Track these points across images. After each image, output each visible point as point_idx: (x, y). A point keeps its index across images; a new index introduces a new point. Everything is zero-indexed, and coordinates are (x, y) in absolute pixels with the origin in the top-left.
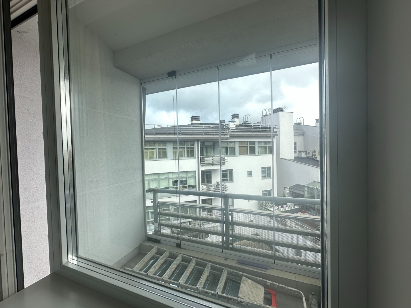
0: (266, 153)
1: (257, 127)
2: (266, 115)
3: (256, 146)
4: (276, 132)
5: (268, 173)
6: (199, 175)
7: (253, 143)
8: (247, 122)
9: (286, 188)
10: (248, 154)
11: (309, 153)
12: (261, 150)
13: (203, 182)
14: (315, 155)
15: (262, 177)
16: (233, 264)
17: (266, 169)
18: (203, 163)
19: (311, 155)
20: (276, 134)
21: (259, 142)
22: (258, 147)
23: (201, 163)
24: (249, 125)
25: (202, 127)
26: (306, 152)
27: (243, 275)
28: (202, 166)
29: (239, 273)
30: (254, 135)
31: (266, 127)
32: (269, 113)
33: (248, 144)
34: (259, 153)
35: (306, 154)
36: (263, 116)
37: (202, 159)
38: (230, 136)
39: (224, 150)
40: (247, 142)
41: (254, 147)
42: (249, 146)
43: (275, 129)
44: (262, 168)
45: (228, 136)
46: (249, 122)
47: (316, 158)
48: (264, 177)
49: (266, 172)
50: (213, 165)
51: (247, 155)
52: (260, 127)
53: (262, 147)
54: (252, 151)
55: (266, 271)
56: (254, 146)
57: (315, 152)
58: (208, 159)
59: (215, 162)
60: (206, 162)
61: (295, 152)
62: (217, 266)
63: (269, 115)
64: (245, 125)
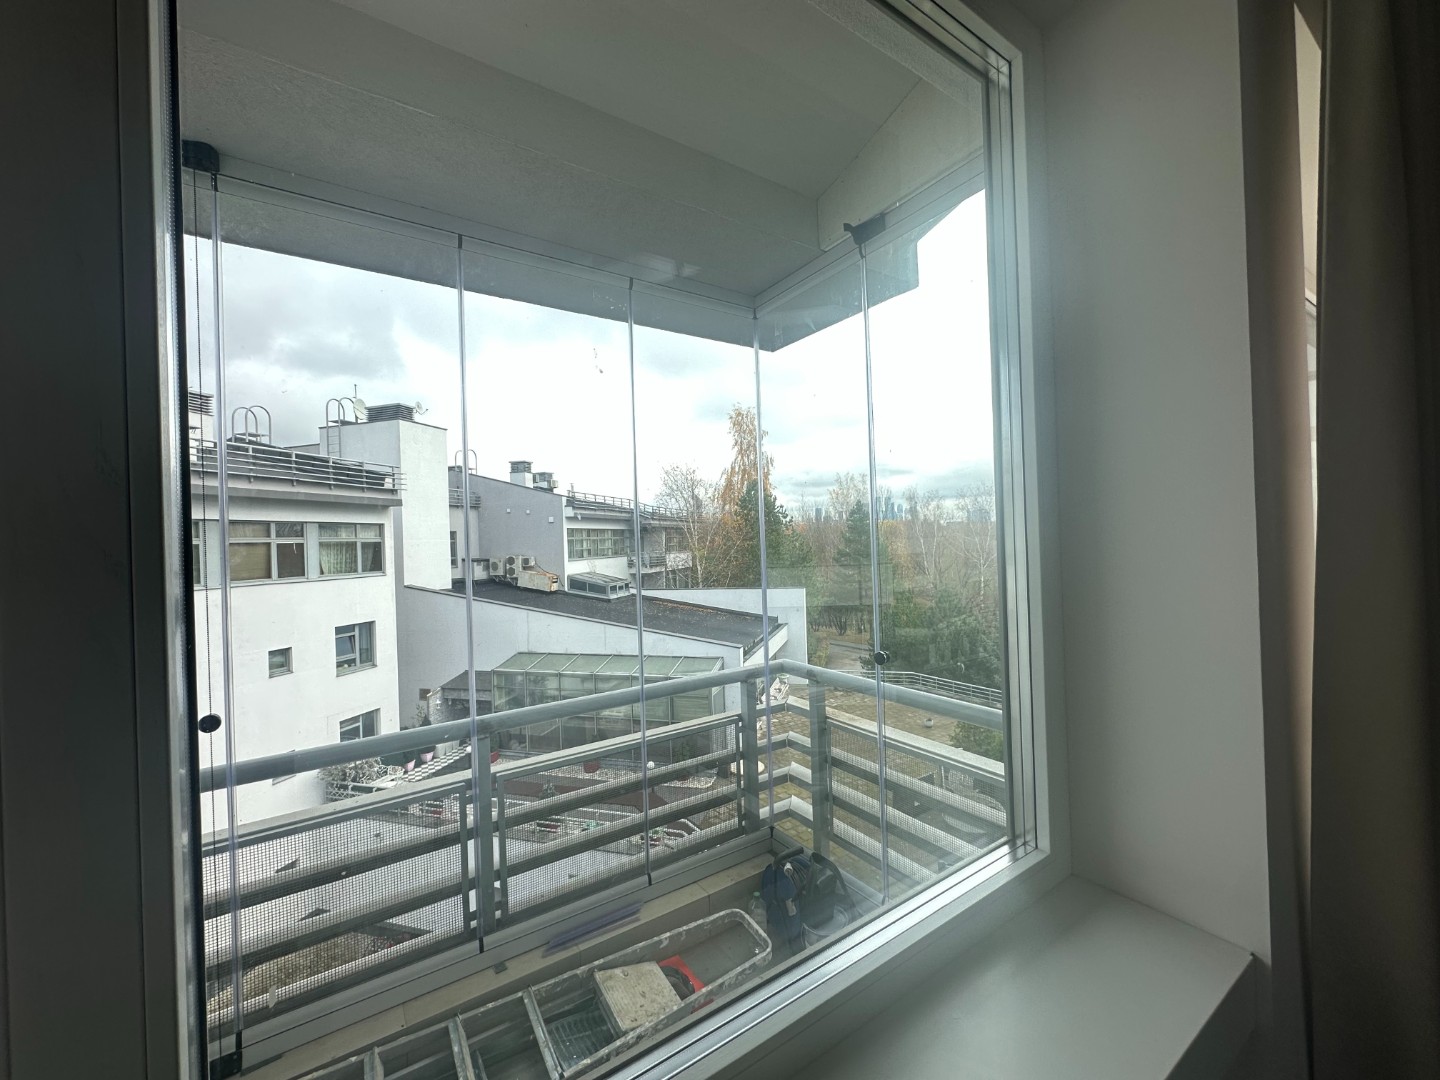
0: (356, 571)
1: (309, 465)
2: (345, 423)
3: (312, 543)
4: (393, 491)
5: (364, 647)
7: (298, 529)
8: (250, 435)
9: (428, 691)
10: (269, 576)
11: (495, 566)
12: (330, 559)
14: (512, 571)
15: (339, 665)
16: (536, 963)
17: (357, 633)
19: (500, 572)
20: (391, 501)
21: (322, 526)
22: (321, 545)
24: (264, 452)
26: (486, 563)
27: (591, 972)
29: (578, 972)
31: (349, 469)
32: (357, 418)
33: (269, 536)
34: (322, 573)
35: (487, 568)
36: (331, 424)
40: (267, 524)
41: (301, 546)
42: (275, 541)
43: (391, 481)
44: (339, 630)
46: (265, 440)
47: (516, 579)
48: (345, 664)
49: (355, 645)
51: (267, 581)
52: (327, 467)
53: (339, 545)
54: (292, 565)
55: (637, 920)
56: (298, 540)
57: (511, 561)
61: (454, 562)
62: (490, 1005)
63: (356, 423)
64: (254, 450)
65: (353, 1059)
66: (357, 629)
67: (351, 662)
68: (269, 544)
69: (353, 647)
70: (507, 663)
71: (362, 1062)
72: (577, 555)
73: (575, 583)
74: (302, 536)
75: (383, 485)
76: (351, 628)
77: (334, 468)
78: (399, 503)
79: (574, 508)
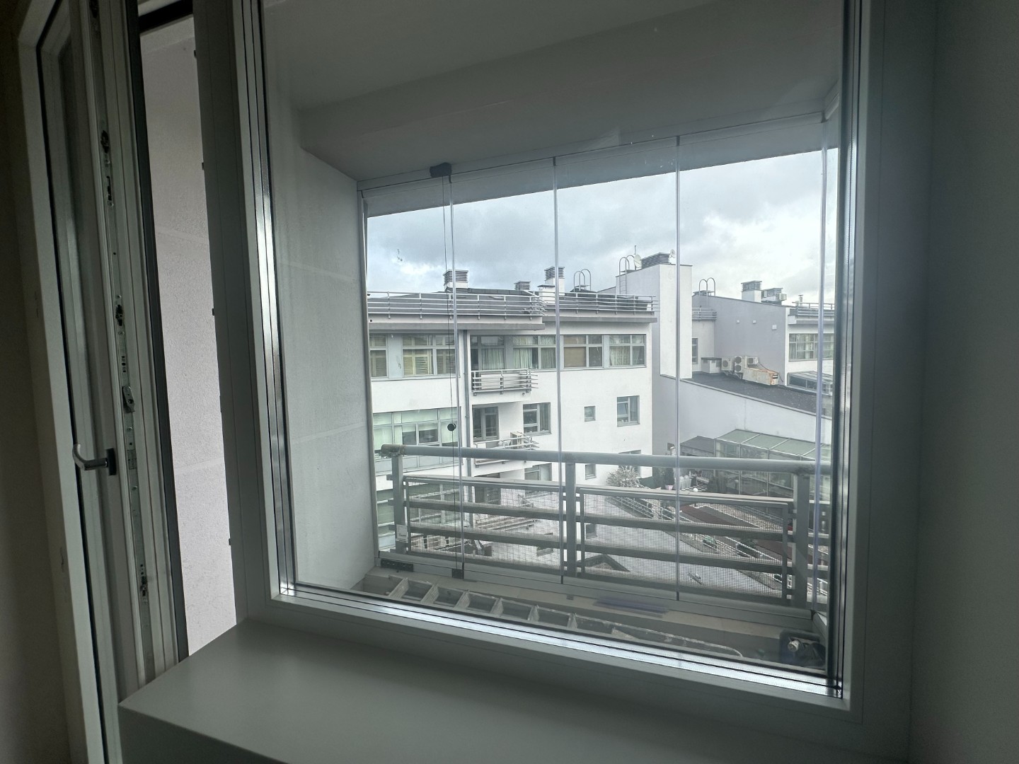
0: (629, 364)
1: (605, 299)
2: (629, 271)
3: (606, 345)
4: (651, 313)
5: (633, 411)
6: (467, 417)
7: (598, 338)
8: (582, 286)
10: (585, 365)
11: (726, 364)
12: (615, 355)
13: (478, 434)
14: (739, 368)
15: (619, 420)
17: (629, 402)
18: (478, 389)
19: (730, 368)
20: (652, 318)
21: (612, 336)
22: (611, 348)
23: (473, 389)
24: (587, 296)
25: (476, 297)
26: (719, 361)
28: (475, 394)
30: (601, 320)
31: (628, 301)
32: (636, 267)
33: (585, 343)
34: (611, 364)
35: (719, 365)
36: (622, 273)
37: (475, 378)
38: (543, 322)
39: (527, 356)
40: (584, 336)
41: (600, 348)
42: (588, 346)
43: (650, 306)
44: (620, 399)
45: (540, 322)
46: (588, 288)
47: (742, 374)
48: (622, 420)
49: (628, 409)
50: (501, 393)
51: (584, 368)
52: (614, 301)
53: (620, 348)
54: (596, 359)
55: (660, 617)
56: (599, 345)
57: (738, 360)
58: (489, 379)
59: (506, 384)
60: (484, 385)
61: (694, 360)
62: (553, 611)
63: (636, 270)
64: (579, 295)
66: (629, 399)
67: (625, 419)
68: (585, 348)
69: (627, 410)
70: (724, 437)
72: (796, 356)
73: (794, 380)
74: (601, 343)
75: (646, 309)
76: (626, 398)
77: (618, 301)
78: (655, 320)
79: (797, 316)
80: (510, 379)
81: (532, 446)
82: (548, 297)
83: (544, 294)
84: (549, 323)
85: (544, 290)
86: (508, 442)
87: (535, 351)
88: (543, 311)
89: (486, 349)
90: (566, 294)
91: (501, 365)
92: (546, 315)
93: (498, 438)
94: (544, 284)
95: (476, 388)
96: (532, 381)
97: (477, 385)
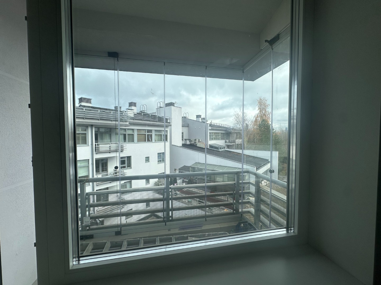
0: (162, 141)
1: (153, 117)
2: (161, 107)
4: (169, 123)
5: (163, 158)
6: (93, 164)
7: (151, 131)
8: (143, 111)
9: (176, 169)
11: (192, 141)
12: (157, 138)
13: (97, 171)
14: (196, 142)
15: (158, 161)
18: (98, 151)
19: (193, 143)
21: (156, 130)
22: (155, 135)
23: (96, 151)
24: (145, 114)
25: (98, 111)
28: (96, 153)
30: (151, 124)
33: (146, 132)
34: (155, 141)
35: (190, 141)
36: (158, 108)
37: (97, 146)
38: (129, 123)
39: (122, 137)
40: (145, 130)
41: (151, 135)
42: (147, 134)
43: (169, 120)
44: (158, 154)
45: (128, 123)
46: (146, 112)
47: (197, 144)
50: (110, 152)
51: (145, 142)
53: (159, 135)
54: (149, 139)
57: (195, 140)
58: (103, 147)
59: (112, 149)
60: (101, 149)
61: (182, 140)
62: (165, 237)
63: (163, 107)
64: (143, 114)
65: (138, 239)
66: (162, 154)
67: (161, 161)
68: (145, 134)
69: (161, 158)
70: (192, 165)
71: (140, 240)
72: (211, 139)
73: (211, 146)
74: (152, 133)
75: (167, 121)
76: (161, 153)
77: (158, 117)
78: (171, 125)
79: (211, 127)
80: (113, 146)
81: (124, 174)
82: (131, 114)
83: (128, 112)
84: (131, 124)
85: (129, 110)
86: (113, 173)
87: (125, 135)
88: (129, 119)
89: (102, 134)
90: (137, 113)
91: (109, 140)
92: (130, 121)
93: (107, 172)
94: (128, 108)
95: (97, 151)
96: (124, 147)
97: (98, 149)
